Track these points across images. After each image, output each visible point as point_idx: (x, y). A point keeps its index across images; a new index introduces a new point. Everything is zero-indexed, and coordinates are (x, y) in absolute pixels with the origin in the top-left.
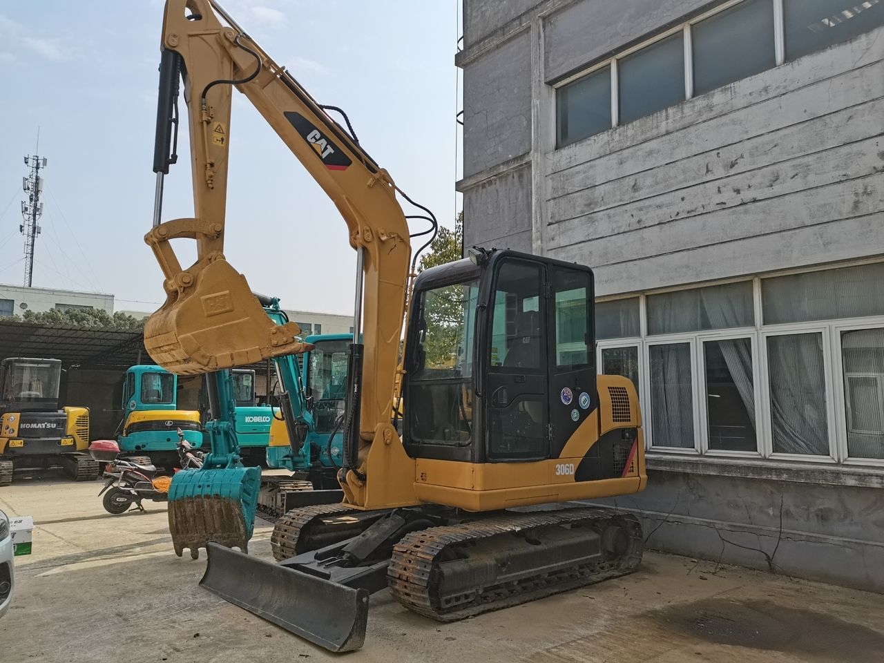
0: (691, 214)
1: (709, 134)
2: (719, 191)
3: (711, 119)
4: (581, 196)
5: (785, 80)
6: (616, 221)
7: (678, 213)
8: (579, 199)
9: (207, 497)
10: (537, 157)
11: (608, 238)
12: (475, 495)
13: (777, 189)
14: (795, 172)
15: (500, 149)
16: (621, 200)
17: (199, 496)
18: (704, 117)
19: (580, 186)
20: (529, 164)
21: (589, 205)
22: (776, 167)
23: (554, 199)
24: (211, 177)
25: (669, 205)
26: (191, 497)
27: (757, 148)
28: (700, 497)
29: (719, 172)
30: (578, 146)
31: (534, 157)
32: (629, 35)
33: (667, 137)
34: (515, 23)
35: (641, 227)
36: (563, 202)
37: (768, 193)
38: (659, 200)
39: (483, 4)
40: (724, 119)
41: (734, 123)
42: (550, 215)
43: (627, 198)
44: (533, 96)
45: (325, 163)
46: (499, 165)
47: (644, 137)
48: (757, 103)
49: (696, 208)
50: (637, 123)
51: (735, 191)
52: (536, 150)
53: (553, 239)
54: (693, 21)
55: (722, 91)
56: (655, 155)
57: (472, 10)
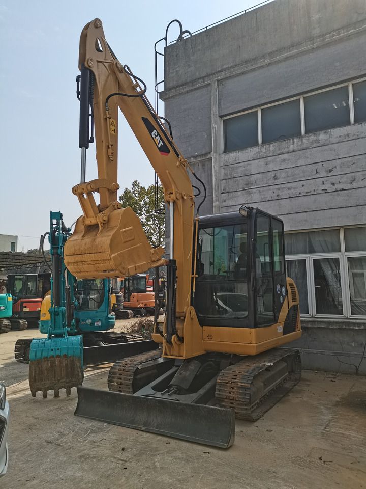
0: (308, 194)
1: (318, 155)
2: (323, 183)
3: (318, 147)
4: (242, 179)
5: (358, 132)
6: (264, 195)
7: (300, 193)
8: (241, 181)
9: (59, 356)
10: (216, 156)
11: (259, 203)
12: (253, 346)
13: (355, 185)
14: (364, 178)
15: (190, 149)
16: (267, 184)
17: (52, 357)
18: (314, 145)
19: (242, 174)
20: (211, 160)
21: (247, 185)
22: (353, 174)
23: (225, 179)
24: (112, 154)
25: (295, 188)
26: (47, 357)
27: (344, 163)
28: (315, 339)
29: (323, 174)
30: (240, 152)
31: (213, 155)
32: (271, 97)
33: (294, 153)
34: (200, 81)
35: (279, 198)
36: (231, 182)
37: (350, 186)
38: (289, 185)
39: (177, 67)
40: (325, 147)
41: (331, 150)
42: (223, 189)
43: (270, 183)
44: (213, 121)
45: (160, 151)
46: (190, 158)
47: (280, 152)
48: (344, 142)
49: (311, 191)
50: (276, 144)
51: (332, 184)
52: (215, 152)
53: (225, 201)
54: (305, 96)
55: (324, 133)
56: (286, 162)
57: (169, 69)
